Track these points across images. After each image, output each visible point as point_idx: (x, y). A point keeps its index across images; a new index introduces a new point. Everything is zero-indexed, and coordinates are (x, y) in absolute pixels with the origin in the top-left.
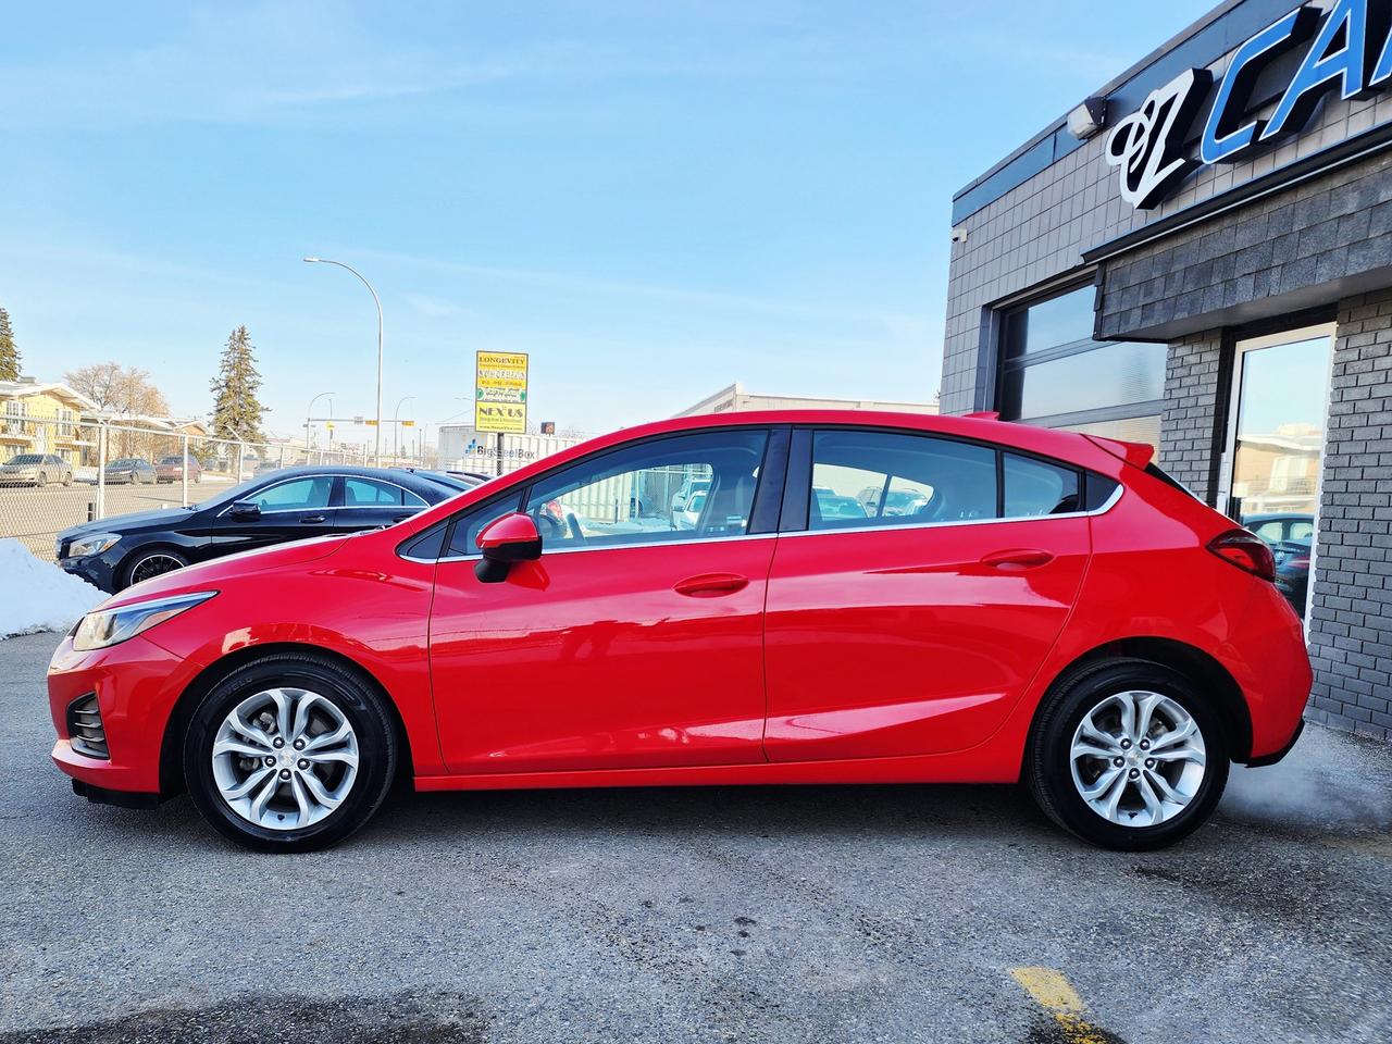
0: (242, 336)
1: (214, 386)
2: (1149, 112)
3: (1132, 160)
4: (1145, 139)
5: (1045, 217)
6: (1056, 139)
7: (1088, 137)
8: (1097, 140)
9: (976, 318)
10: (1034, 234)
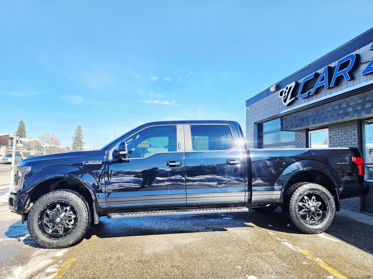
0: (79, 127)
1: (73, 138)
2: (287, 88)
3: (284, 97)
4: (286, 93)
5: (266, 106)
6: (267, 92)
7: (274, 92)
8: (276, 92)
9: (253, 125)
10: (264, 109)
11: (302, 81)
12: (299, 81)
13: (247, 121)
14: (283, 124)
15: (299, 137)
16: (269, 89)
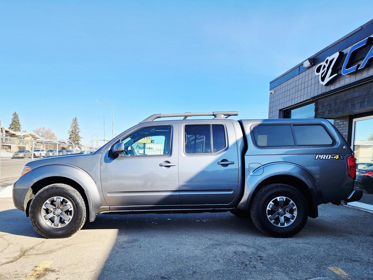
0: (75, 120)
2: (327, 62)
3: (322, 74)
4: (326, 69)
5: (297, 87)
6: (300, 68)
7: (309, 68)
8: (311, 68)
9: (277, 113)
10: (294, 92)
11: (348, 51)
12: (345, 51)
13: (270, 108)
14: (318, 110)
15: (339, 126)
16: (302, 64)
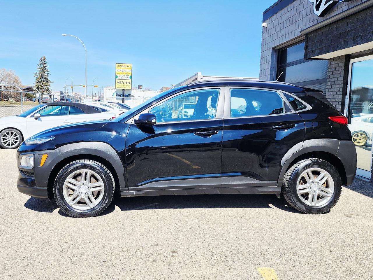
5: (291, 19)
9: (270, 52)
10: (288, 25)
13: (262, 46)
15: (334, 69)
